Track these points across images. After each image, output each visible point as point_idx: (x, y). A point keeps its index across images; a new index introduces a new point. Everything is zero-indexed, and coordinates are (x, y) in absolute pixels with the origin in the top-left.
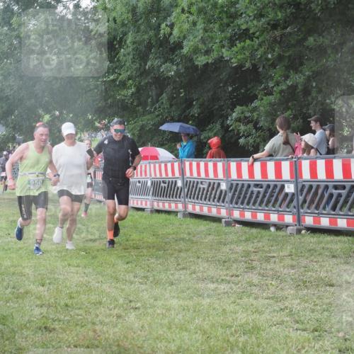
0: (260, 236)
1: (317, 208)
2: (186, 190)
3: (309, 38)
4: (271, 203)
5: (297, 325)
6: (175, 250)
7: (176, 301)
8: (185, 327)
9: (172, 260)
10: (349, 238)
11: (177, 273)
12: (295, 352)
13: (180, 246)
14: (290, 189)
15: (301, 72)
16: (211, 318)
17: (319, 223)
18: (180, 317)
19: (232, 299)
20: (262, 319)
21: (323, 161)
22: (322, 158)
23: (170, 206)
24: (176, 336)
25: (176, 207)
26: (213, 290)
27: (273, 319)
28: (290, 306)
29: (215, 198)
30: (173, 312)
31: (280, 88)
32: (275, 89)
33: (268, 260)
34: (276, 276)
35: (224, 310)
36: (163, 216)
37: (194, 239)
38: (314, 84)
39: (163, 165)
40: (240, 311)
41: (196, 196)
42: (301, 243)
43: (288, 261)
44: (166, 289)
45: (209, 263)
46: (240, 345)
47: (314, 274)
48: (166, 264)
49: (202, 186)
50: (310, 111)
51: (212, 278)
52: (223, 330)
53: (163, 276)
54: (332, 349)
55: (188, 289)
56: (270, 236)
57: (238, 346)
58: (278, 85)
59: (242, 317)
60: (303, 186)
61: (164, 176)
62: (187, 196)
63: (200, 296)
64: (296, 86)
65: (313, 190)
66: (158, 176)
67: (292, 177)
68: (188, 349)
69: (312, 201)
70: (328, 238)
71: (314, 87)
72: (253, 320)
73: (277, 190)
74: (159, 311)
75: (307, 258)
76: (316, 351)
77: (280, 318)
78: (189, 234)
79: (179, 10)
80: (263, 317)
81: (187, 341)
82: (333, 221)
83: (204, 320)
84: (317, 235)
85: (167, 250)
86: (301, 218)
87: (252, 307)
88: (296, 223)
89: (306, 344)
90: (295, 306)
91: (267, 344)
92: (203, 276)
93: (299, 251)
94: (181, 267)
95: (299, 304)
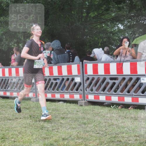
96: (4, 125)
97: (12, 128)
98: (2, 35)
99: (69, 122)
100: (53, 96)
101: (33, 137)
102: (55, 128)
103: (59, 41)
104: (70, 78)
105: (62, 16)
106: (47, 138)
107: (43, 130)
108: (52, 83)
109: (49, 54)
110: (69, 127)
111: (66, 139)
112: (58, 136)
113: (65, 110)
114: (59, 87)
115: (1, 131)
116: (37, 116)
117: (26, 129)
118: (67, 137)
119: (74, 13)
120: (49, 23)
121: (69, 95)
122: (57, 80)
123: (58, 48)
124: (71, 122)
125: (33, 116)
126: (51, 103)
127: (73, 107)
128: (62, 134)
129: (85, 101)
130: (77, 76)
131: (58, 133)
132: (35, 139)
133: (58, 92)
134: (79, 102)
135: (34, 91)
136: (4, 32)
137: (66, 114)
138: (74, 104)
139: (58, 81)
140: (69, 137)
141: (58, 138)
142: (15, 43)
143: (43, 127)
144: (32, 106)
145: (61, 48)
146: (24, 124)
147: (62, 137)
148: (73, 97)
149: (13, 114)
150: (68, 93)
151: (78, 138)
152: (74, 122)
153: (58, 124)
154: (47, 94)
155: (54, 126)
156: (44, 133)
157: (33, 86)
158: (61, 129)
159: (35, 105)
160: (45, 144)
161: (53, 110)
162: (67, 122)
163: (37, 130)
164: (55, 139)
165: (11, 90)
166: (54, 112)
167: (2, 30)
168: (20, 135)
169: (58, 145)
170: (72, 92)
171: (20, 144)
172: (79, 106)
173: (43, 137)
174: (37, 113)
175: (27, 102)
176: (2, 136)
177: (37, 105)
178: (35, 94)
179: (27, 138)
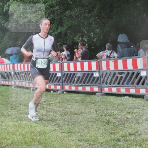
0: (46, 95)
1: (70, 83)
2: (15, 76)
3: (66, 12)
4: (51, 81)
5: (62, 131)
7: (11, 123)
8: (15, 133)
9: (9, 105)
10: (83, 95)
11: (11, 111)
12: (60, 142)
14: (59, 75)
15: (63, 26)
16: (26, 129)
17: (71, 89)
18: (13, 129)
21: (73, 63)
22: (72, 62)
23: (8, 83)
24: (11, 137)
25: (11, 83)
26: (27, 118)
27: (52, 129)
28: (59, 123)
29: (28, 79)
30: (9, 127)
32: (53, 33)
33: (50, 104)
34: (53, 111)
35: (31, 126)
36: (6, 87)
38: (69, 32)
39: (5, 66)
40: (38, 126)
41: (20, 78)
42: (64, 97)
43: (58, 105)
44: (6, 118)
45: (25, 107)
46: (38, 140)
47: (69, 110)
48: (7, 107)
49: (22, 74)
50: (67, 43)
51: (26, 113)
52: (31, 134)
53: (5, 112)
54: (76, 140)
55: (16, 118)
56: (51, 94)
57: (37, 140)
58: (54, 32)
59: (39, 129)
60: (65, 74)
61: (6, 70)
62: (16, 79)
63: (21, 120)
64: (62, 32)
65: (69, 75)
66: (3, 70)
67: (60, 70)
68: (16, 142)
69: (68, 80)
70: (75, 95)
71: (69, 33)
72: (43, 129)
73: (54, 76)
74: (4, 127)
75: (66, 103)
76: (69, 141)
77: (54, 128)
80: (47, 128)
81: (15, 139)
82: (77, 88)
83: (23, 130)
84: (70, 94)
85: (7, 102)
86: (64, 87)
87: (43, 124)
88: (62, 89)
89: (65, 138)
90: (61, 123)
91: (49, 139)
92: (22, 112)
93: (63, 101)
94: (13, 108)
95: (62, 122)
96: (70, 119)
97: (78, 122)
98: (67, 29)
99: (135, 117)
100: (119, 90)
101: (99, 131)
102: (121, 123)
104: (136, 72)
106: (113, 133)
107: (109, 125)
108: (117, 77)
110: (135, 122)
111: (133, 135)
112: (124, 131)
113: (131, 104)
115: (68, 125)
116: (103, 110)
117: (92, 123)
118: (133, 132)
119: (139, 5)
120: (113, 16)
121: (134, 89)
124: (137, 117)
125: (98, 110)
126: (117, 97)
128: (128, 129)
130: (143, 70)
131: (124, 128)
132: (101, 134)
133: (123, 86)
134: (145, 96)
135: (99, 85)
136: (68, 26)
137: (132, 109)
138: (140, 99)
139: (124, 76)
140: (136, 132)
141: (125, 133)
142: (79, 37)
143: (109, 122)
144: (97, 101)
146: (89, 118)
147: (128, 133)
148: (139, 91)
149: (78, 108)
150: (134, 88)
152: (141, 117)
153: (124, 119)
154: (113, 89)
155: (121, 121)
156: (110, 128)
157: (98, 80)
158: (127, 124)
159: (100, 100)
160: (111, 139)
161: (118, 105)
162: (133, 117)
163: (103, 125)
164: (122, 134)
165: (77, 84)
166: (120, 107)
167: (66, 25)
168: (86, 130)
169: (125, 140)
170: (138, 86)
171: (87, 139)
172: (145, 100)
173: (109, 132)
174: (102, 107)
175: (92, 96)
176: (68, 130)
177: (102, 100)
178: (100, 88)
179: (93, 132)
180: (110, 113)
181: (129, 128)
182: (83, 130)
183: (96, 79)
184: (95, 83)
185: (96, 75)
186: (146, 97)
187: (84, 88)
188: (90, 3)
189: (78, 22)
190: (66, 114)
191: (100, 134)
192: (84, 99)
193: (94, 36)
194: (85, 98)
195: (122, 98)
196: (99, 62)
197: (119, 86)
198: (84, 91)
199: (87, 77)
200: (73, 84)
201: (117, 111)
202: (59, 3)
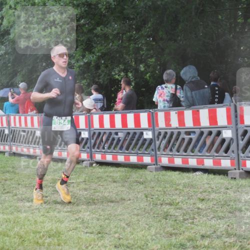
1: (103, 148)
2: (11, 136)
3: (97, 28)
5: (87, 229)
6: (3, 179)
7: (2, 215)
8: (7, 234)
10: (126, 169)
11: (3, 196)
12: (84, 248)
13: (7, 176)
14: (85, 135)
15: (93, 53)
16: (26, 227)
17: (105, 158)
18: (4, 226)
19: (42, 213)
20: (62, 227)
22: (108, 114)
25: (4, 148)
26: (29, 207)
27: (70, 227)
28: (83, 217)
29: (32, 142)
31: (79, 64)
32: (75, 64)
33: (69, 185)
34: (74, 196)
35: (35, 221)
37: (17, 171)
38: (103, 62)
40: (47, 222)
41: (18, 140)
42: (92, 173)
43: (83, 186)
45: (27, 188)
47: (100, 194)
49: (22, 133)
51: (29, 198)
52: (35, 235)
54: (110, 245)
55: (11, 207)
57: (44, 246)
58: (78, 62)
59: (48, 226)
60: (94, 133)
62: (12, 141)
63: (19, 212)
64: (90, 63)
67: (86, 127)
69: (100, 144)
70: (112, 169)
71: (103, 64)
72: (56, 228)
75: (96, 183)
76: (99, 247)
77: (75, 225)
78: (13, 168)
79: (8, 7)
80: (63, 226)
81: (8, 244)
82: (115, 157)
83: (21, 228)
84: (104, 167)
86: (93, 155)
87: (55, 218)
88: (90, 159)
89: (93, 243)
90: (86, 216)
91: (64, 244)
92: (22, 197)
93: (91, 178)
94: (6, 191)
95: (89, 215)
96: (103, 210)
97: (115, 216)
98: (99, 58)
99: (212, 207)
100: (185, 161)
101: (150, 231)
102: (188, 217)
103: (194, 67)
104: (214, 131)
105: (201, 23)
106: (174, 233)
107: (167, 221)
108: (183, 139)
109: (174, 90)
110: (212, 216)
111: (207, 237)
112: (193, 231)
113: (206, 186)
114: (195, 146)
115: (98, 221)
116: (158, 195)
117: (139, 217)
118: (208, 233)
119: (222, 18)
120: (178, 37)
121: (212, 160)
122: (192, 134)
123: (193, 80)
124: (216, 207)
125: (150, 195)
126: (182, 173)
127: (219, 181)
128: (200, 227)
129: (241, 171)
130: (226, 127)
131: (193, 226)
132: (154, 235)
133: (193, 154)
134: (229, 172)
135: (153, 152)
136: (102, 53)
137: (207, 194)
138: (222, 176)
139: (194, 137)
140: (213, 233)
141: (194, 234)
142: (120, 72)
143: (167, 215)
144: (149, 179)
145: (199, 78)
146: (135, 209)
147: (200, 233)
148: (220, 164)
149: (117, 191)
150: (212, 157)
151: (229, 235)
152: (221, 208)
153: (193, 211)
154: (175, 159)
155: (187, 213)
156: (169, 225)
157: (150, 144)
158: (198, 220)
159: (155, 177)
160: (171, 245)
161: (184, 186)
162: (209, 206)
163: (158, 220)
164: (189, 236)
165: (114, 151)
166: (187, 190)
167: (99, 50)
168: (129, 229)
169: (194, 247)
170: (217, 155)
171: (129, 243)
172: (230, 179)
173: (167, 233)
174: (157, 191)
175: (141, 172)
176: (98, 228)
177: (158, 178)
178: (154, 158)
179: (141, 233)
180: (170, 199)
181: (202, 226)
182: (124, 228)
183: (147, 143)
184: (146, 149)
185: (148, 135)
186: (231, 173)
187: (127, 158)
188: (138, 14)
189: (118, 46)
190: (96, 201)
191: (152, 236)
192: (127, 176)
193: (145, 69)
194: (128, 174)
195: (191, 175)
196: (152, 113)
197: (185, 154)
198: (127, 162)
199: (132, 140)
200: (109, 151)
201: (181, 197)
202: (85, 14)
